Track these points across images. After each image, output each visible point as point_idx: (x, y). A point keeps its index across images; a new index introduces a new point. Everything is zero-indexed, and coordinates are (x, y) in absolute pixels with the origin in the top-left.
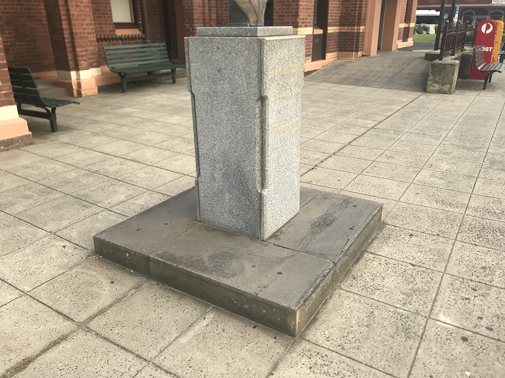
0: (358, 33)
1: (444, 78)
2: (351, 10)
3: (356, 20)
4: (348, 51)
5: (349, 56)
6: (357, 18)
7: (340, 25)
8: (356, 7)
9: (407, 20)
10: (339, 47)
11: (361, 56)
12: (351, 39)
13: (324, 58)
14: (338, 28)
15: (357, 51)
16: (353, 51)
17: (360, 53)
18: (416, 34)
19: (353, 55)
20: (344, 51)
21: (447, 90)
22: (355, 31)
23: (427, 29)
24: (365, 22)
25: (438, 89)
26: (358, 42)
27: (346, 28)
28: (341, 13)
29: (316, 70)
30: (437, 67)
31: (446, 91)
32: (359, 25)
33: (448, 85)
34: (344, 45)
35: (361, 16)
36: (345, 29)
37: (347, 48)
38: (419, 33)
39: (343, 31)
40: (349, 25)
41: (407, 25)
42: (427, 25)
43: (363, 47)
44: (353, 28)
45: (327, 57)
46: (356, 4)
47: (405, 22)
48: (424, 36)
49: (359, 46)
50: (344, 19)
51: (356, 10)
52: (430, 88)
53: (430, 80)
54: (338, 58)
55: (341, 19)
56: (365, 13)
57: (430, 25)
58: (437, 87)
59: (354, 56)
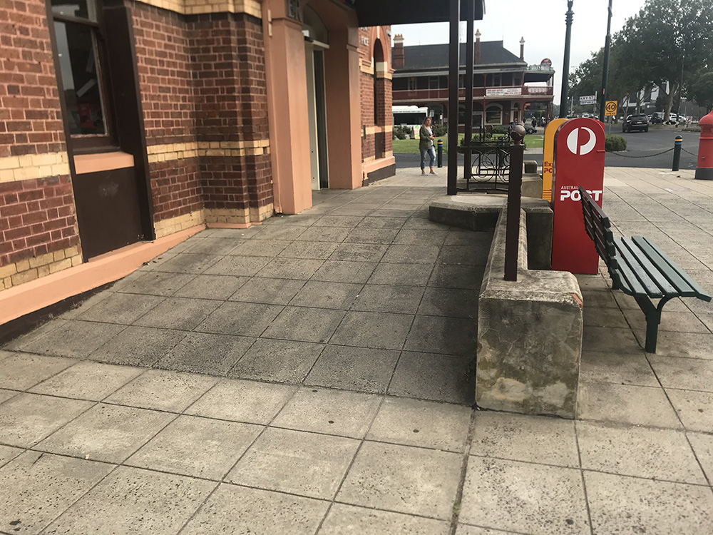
0: (251, 159)
1: (539, 357)
2: (222, 99)
3: (240, 125)
4: (229, 206)
5: (234, 220)
6: (240, 119)
7: (199, 138)
8: (233, 90)
9: (379, 119)
10: (206, 197)
11: (268, 215)
12: (232, 176)
13: (149, 236)
14: (193, 145)
15: (255, 205)
16: (242, 206)
17: (265, 211)
18: (397, 139)
19: (244, 216)
20: (220, 206)
21: (559, 402)
22: (242, 153)
23: (411, 132)
24: (267, 128)
25: (521, 400)
26: (255, 182)
27: (214, 145)
28: (197, 107)
29: (109, 285)
30: (505, 313)
31: (554, 407)
32: (249, 137)
33: (561, 387)
34: (218, 190)
35: (250, 114)
36: (214, 149)
37: (225, 198)
38: (401, 137)
39: (209, 153)
40: (220, 139)
41: (379, 130)
42: (408, 126)
43: (272, 193)
44: (233, 145)
45: (158, 233)
46: (233, 82)
47: (376, 123)
48: (408, 143)
49: (259, 193)
50: (207, 123)
51: (234, 99)
52: (489, 395)
53: (487, 365)
54: (207, 224)
55: (198, 123)
56: (265, 107)
57: (414, 126)
58: (516, 390)
59: (247, 219)
